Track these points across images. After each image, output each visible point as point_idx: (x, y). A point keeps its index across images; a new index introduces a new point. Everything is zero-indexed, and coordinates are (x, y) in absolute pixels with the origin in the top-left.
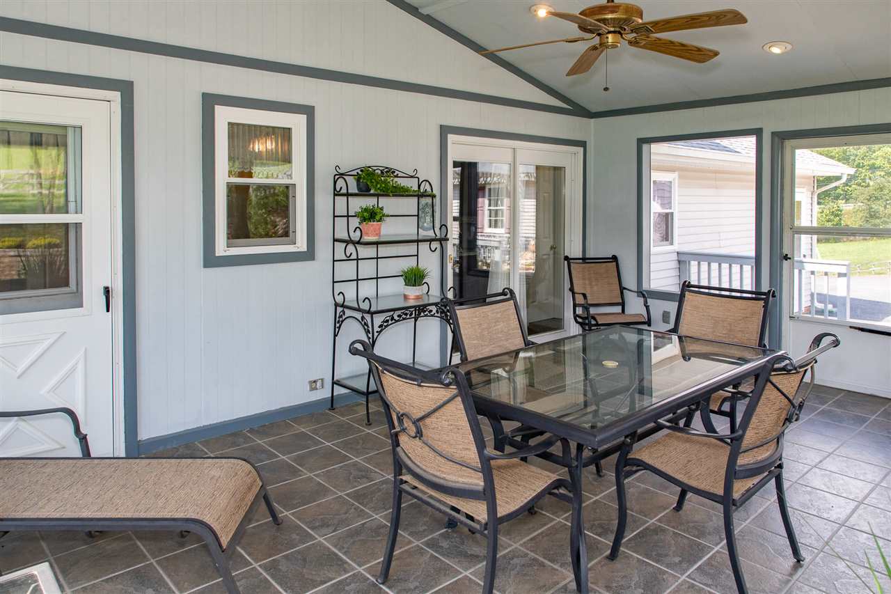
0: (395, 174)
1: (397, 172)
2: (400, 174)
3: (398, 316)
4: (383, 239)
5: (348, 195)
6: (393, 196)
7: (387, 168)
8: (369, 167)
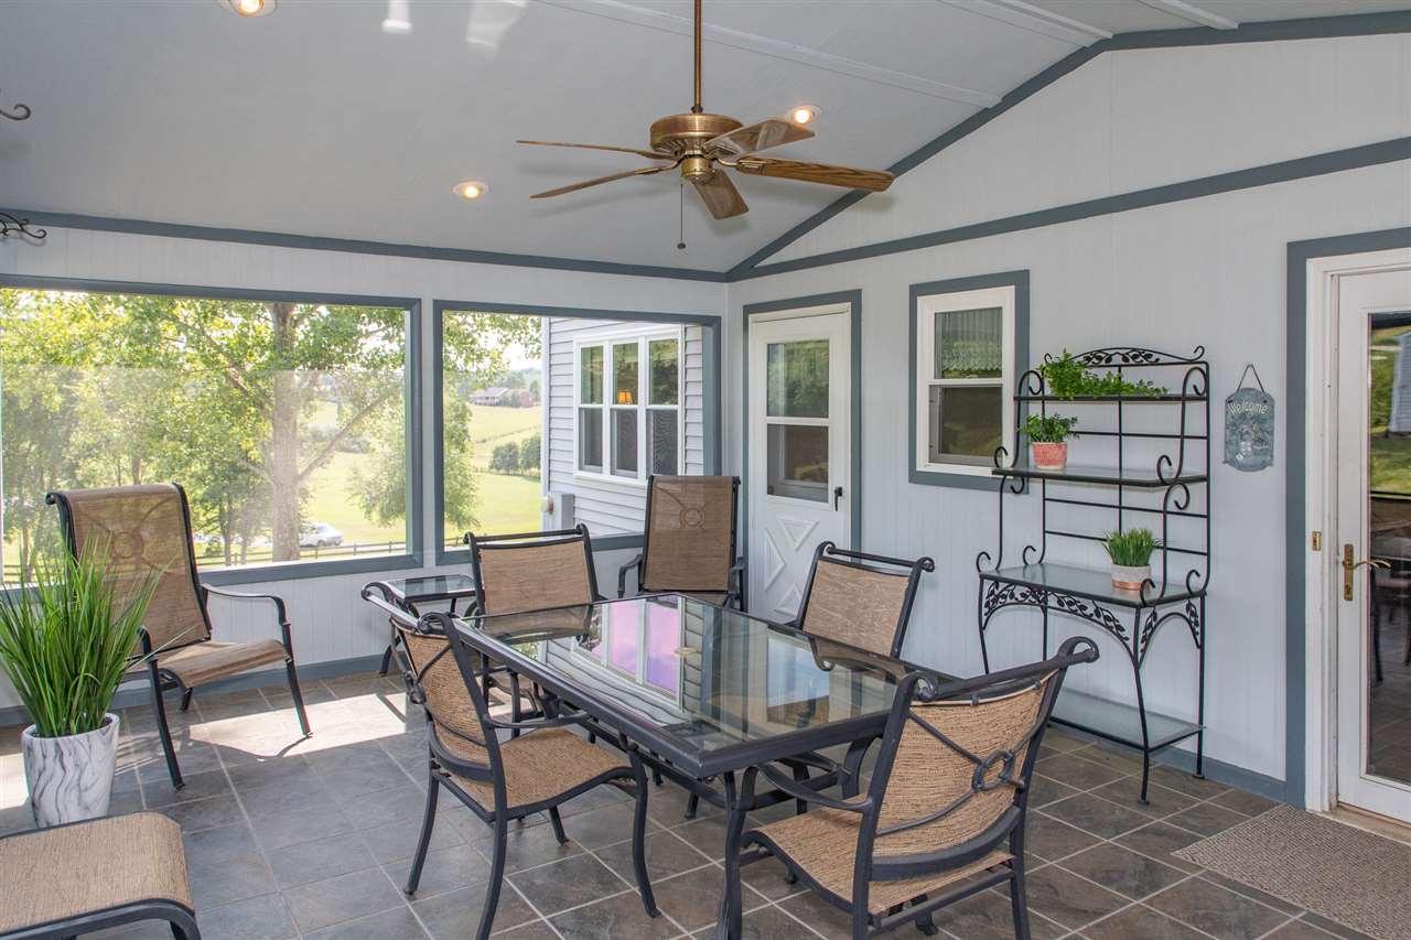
0: (1153, 359)
1: (1155, 356)
2: (1163, 359)
3: (1023, 595)
4: (1070, 472)
5: (1044, 399)
6: (1075, 399)
7: (1134, 350)
8: (1100, 351)
